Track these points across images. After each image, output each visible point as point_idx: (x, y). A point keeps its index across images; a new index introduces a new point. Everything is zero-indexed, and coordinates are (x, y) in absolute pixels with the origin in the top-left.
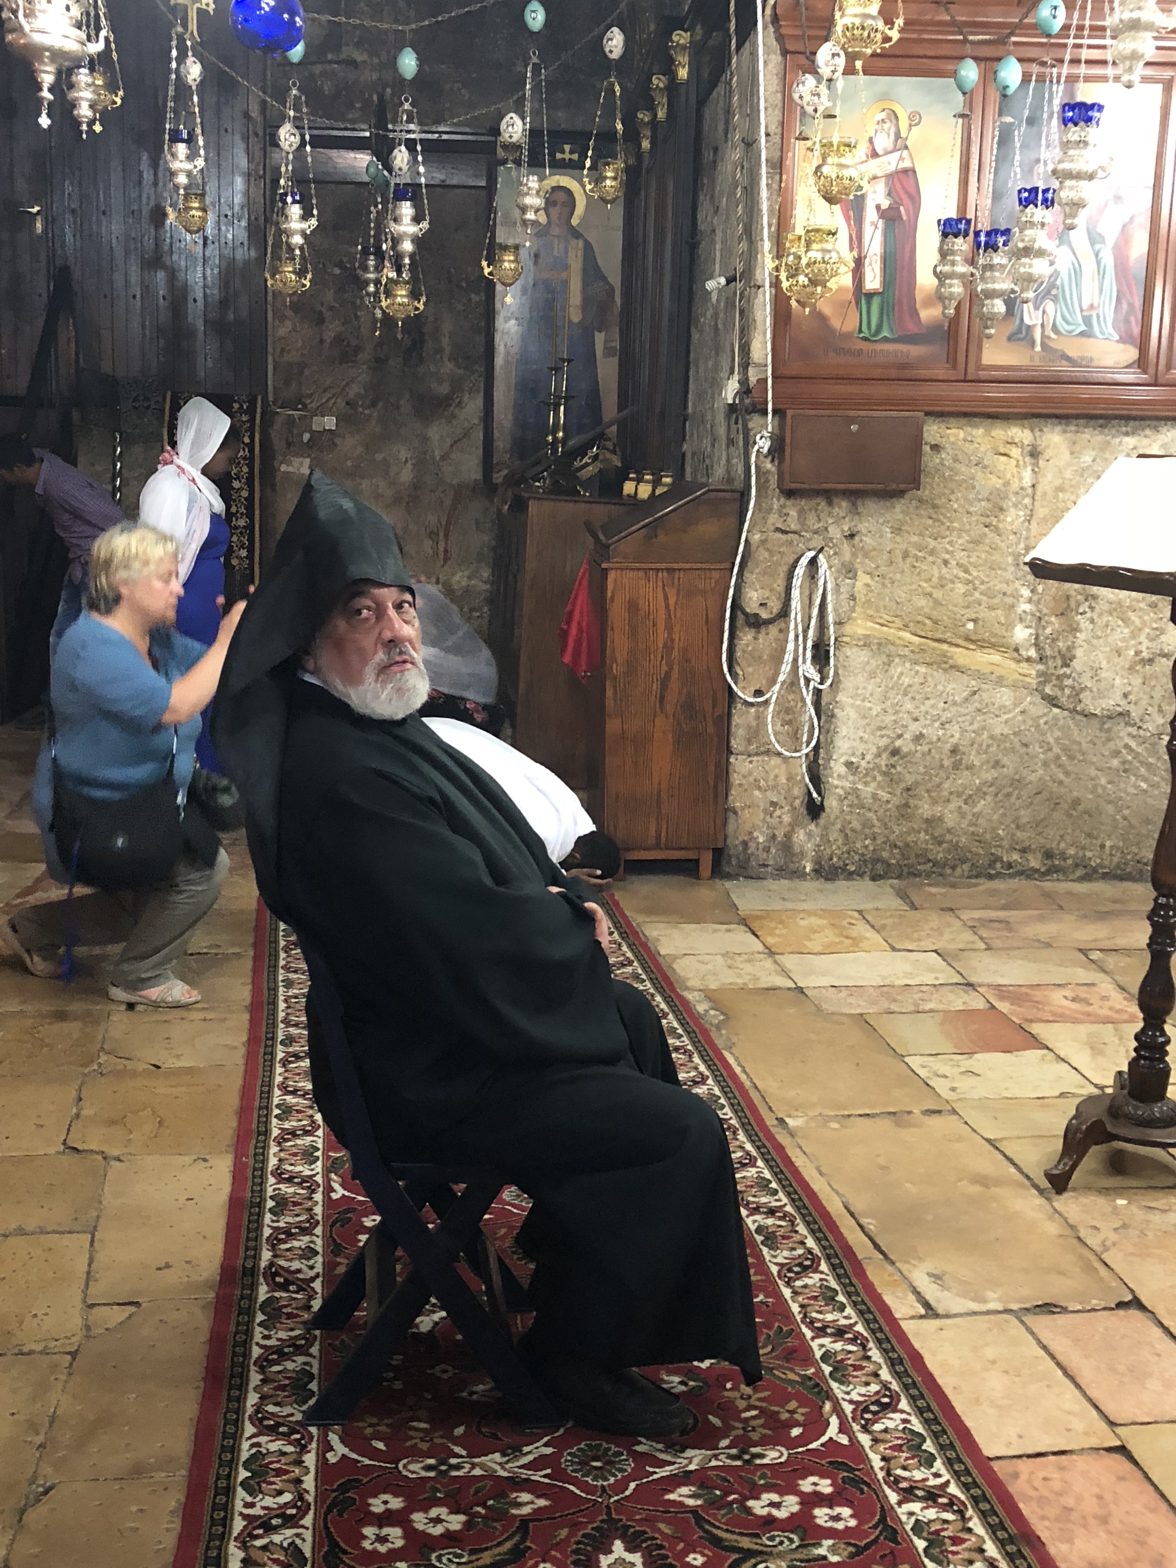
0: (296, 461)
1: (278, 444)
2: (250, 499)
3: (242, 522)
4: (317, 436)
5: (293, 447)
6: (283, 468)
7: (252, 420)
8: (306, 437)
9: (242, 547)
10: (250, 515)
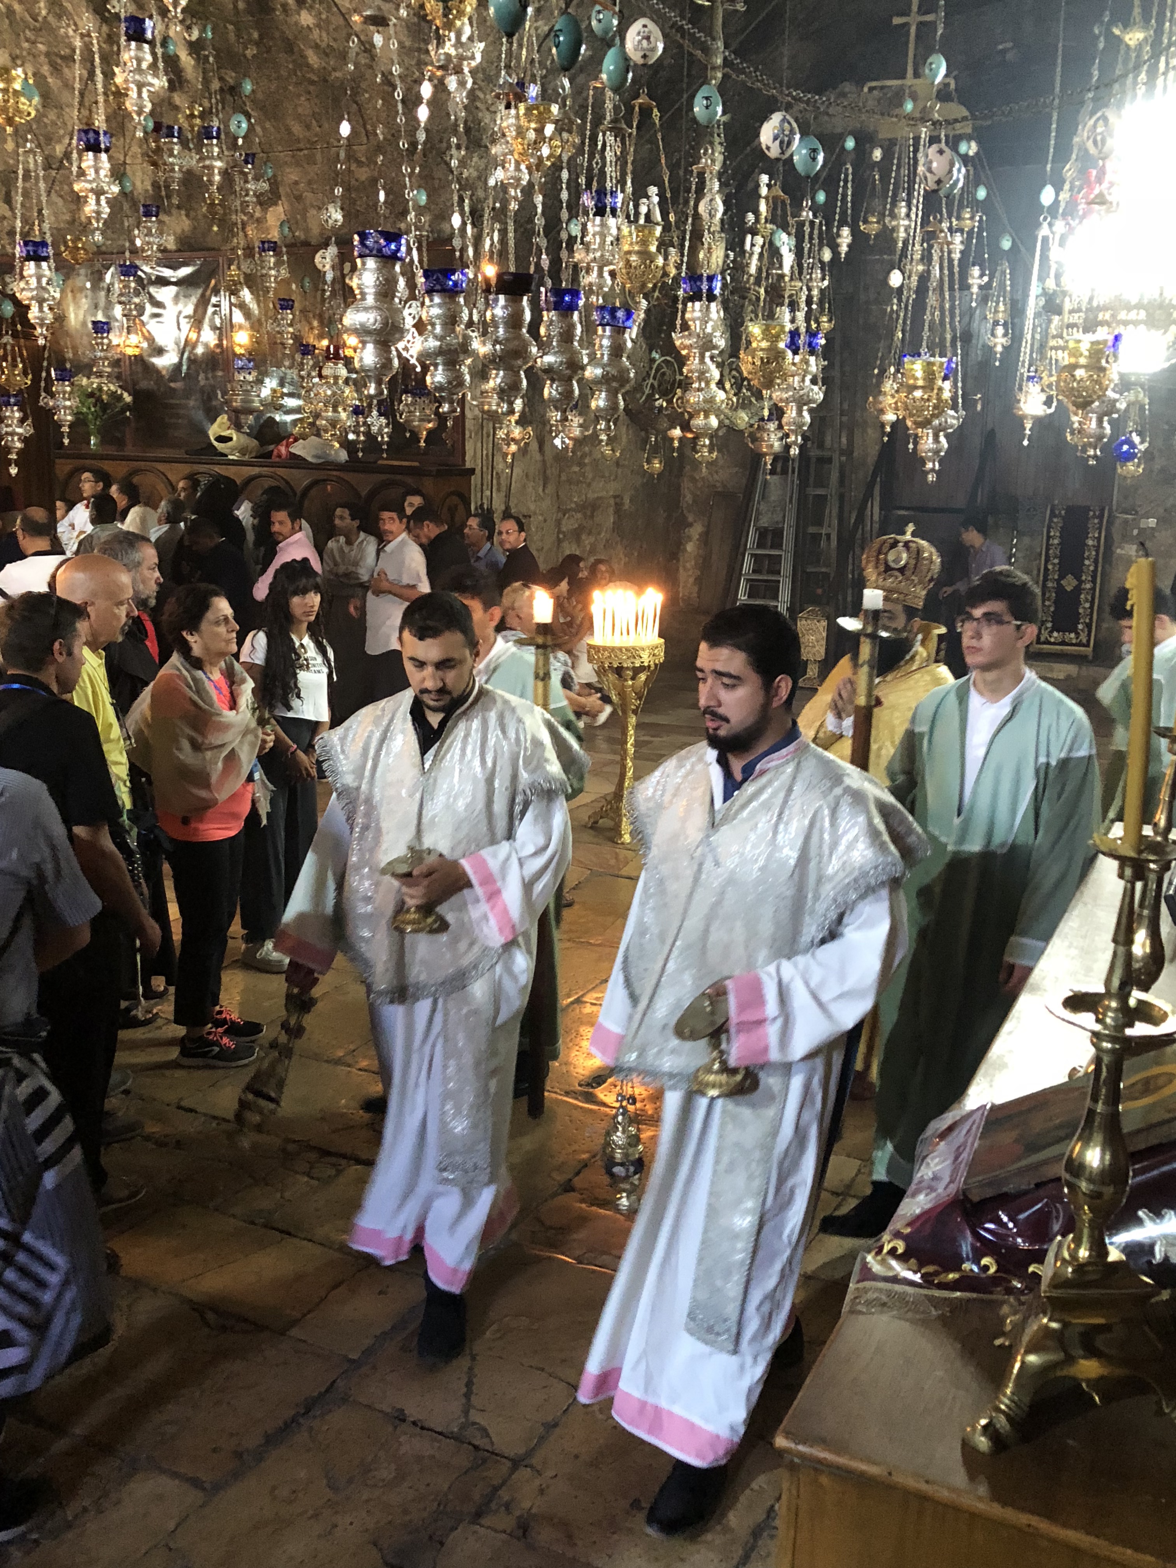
0: (1127, 546)
1: (1116, 537)
2: (1095, 572)
3: (1088, 586)
4: (1142, 531)
5: (1126, 538)
6: (1119, 551)
7: (1101, 523)
8: (1135, 532)
9: (1087, 600)
10: (1094, 581)
